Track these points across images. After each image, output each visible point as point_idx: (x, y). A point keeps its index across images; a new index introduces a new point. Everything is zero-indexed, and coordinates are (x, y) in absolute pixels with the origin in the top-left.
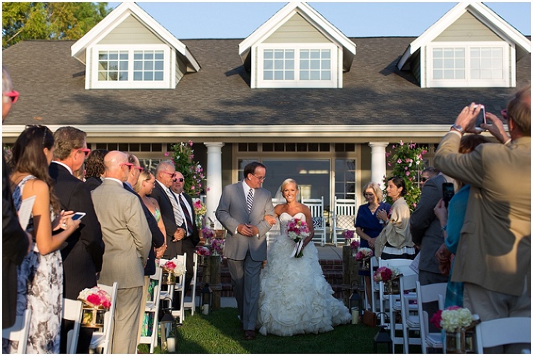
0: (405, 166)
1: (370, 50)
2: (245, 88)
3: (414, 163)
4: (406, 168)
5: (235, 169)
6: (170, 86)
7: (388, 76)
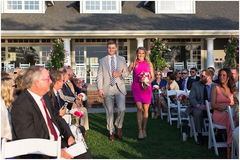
0: (159, 49)
2: (77, 13)
3: (163, 47)
5: (74, 51)
6: (42, 12)
7: (140, 8)
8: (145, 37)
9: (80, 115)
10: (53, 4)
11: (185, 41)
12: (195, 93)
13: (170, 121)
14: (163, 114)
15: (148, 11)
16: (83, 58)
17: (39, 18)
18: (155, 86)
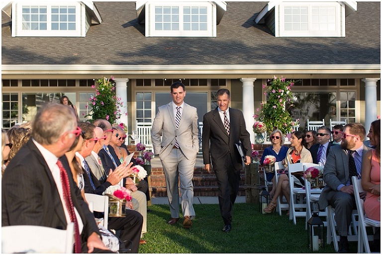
0: (278, 95)
1: (231, 8)
2: (140, 36)
3: (285, 93)
4: (279, 97)
5: (134, 101)
6: (81, 35)
7: (249, 28)
8: (256, 76)
9: (125, 196)
10: (100, 21)
11: (327, 85)
12: (334, 165)
13: (293, 218)
14: (281, 206)
15: (262, 32)
16: (149, 114)
17: (76, 45)
18: (268, 157)
